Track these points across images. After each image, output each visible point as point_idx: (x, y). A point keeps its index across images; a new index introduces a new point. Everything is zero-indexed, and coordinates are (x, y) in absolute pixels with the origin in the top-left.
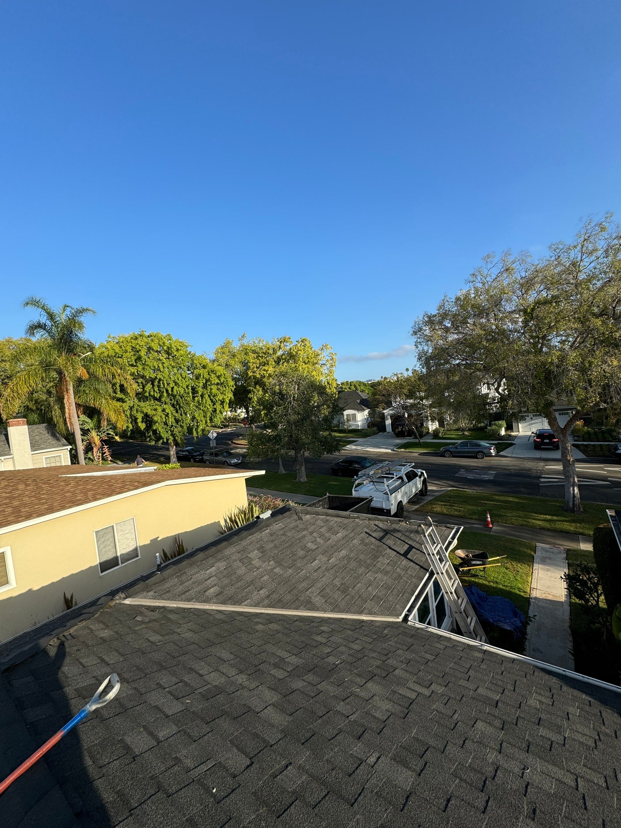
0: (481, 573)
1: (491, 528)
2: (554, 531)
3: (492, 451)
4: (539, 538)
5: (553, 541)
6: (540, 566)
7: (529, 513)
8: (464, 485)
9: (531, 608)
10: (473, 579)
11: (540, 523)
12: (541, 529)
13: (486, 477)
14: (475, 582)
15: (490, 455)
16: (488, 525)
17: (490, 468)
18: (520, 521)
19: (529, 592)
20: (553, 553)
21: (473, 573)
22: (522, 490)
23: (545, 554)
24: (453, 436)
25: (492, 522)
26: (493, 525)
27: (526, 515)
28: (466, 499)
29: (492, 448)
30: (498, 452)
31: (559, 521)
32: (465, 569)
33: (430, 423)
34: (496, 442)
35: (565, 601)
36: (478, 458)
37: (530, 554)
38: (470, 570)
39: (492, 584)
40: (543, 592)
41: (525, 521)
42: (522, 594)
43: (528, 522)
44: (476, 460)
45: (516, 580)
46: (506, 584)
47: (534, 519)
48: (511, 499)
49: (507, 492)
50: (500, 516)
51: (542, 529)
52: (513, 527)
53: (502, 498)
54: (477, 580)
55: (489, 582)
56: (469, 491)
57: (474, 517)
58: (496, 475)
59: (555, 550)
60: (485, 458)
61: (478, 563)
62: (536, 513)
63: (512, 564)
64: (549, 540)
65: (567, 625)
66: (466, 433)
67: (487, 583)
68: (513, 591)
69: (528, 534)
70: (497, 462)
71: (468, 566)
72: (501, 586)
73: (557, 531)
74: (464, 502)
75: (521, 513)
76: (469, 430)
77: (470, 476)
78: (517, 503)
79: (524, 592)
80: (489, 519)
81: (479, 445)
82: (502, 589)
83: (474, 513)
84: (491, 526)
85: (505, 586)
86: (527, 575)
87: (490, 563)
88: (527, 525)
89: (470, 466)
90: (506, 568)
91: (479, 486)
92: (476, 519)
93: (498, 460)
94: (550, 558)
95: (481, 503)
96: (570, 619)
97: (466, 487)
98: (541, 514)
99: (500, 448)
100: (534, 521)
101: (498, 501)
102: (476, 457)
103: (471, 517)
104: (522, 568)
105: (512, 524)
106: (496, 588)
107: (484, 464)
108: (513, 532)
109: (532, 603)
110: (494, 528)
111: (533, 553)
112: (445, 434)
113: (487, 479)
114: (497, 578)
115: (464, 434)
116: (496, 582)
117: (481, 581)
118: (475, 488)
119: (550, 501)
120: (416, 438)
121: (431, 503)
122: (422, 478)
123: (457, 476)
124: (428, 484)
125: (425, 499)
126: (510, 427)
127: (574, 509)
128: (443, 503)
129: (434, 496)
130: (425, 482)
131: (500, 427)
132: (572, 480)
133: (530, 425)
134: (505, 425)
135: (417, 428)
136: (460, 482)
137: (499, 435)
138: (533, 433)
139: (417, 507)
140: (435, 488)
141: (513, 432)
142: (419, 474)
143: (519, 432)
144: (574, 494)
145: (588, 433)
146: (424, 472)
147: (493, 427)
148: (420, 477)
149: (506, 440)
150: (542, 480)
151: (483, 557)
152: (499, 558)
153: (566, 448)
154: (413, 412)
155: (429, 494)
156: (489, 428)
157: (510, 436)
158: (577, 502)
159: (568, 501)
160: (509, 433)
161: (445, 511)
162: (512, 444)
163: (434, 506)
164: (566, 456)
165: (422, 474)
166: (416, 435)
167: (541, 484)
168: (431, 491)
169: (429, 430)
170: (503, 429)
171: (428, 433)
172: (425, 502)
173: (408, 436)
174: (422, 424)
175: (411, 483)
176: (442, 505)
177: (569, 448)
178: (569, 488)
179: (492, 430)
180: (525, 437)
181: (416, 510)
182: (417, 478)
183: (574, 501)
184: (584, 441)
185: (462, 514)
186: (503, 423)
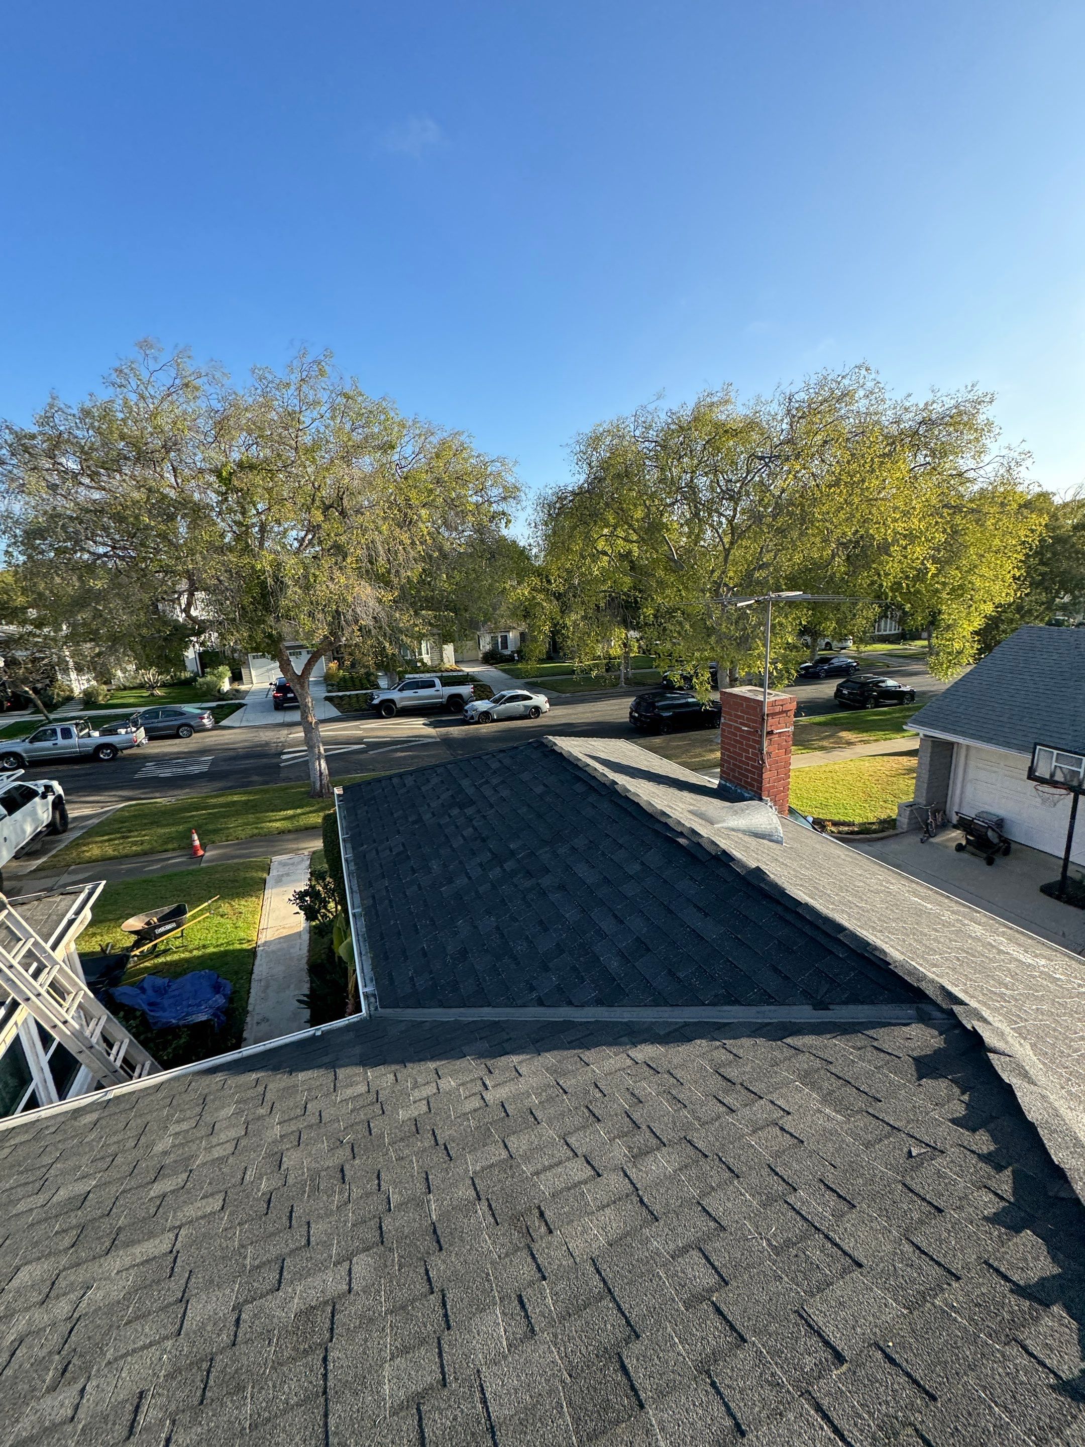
0: (178, 943)
1: (202, 856)
2: (297, 831)
3: (205, 721)
4: (275, 849)
5: (295, 846)
6: (274, 891)
7: (263, 814)
8: (152, 792)
9: (257, 962)
11: (277, 824)
12: (279, 833)
13: (195, 769)
15: (202, 729)
16: (195, 852)
17: (203, 752)
18: (250, 831)
19: (255, 938)
20: (293, 864)
22: (255, 778)
23: (283, 870)
24: (131, 700)
25: (203, 846)
26: (205, 851)
27: (258, 818)
28: (156, 818)
29: (206, 716)
30: (217, 722)
31: (303, 814)
32: (145, 948)
33: (73, 675)
34: (214, 704)
35: (304, 928)
36: (181, 737)
37: (261, 879)
38: (155, 946)
39: (195, 953)
40: (275, 929)
41: (257, 828)
42: (245, 946)
43: (261, 828)
44: (177, 741)
45: (236, 928)
46: (220, 941)
47: (270, 822)
48: (236, 798)
49: (230, 788)
50: (216, 831)
51: (282, 832)
52: (238, 844)
53: (221, 800)
54: (169, 958)
55: (191, 951)
56: (163, 800)
57: (170, 846)
58: (213, 763)
59: (297, 859)
60: (194, 735)
61: (169, 927)
62: (272, 811)
63: (232, 906)
64: (290, 846)
65: (305, 960)
66: (158, 692)
67: (187, 955)
68: (231, 948)
69: (261, 847)
70: (216, 738)
71: (152, 941)
72: (211, 950)
73: (301, 830)
74: (152, 823)
75: (251, 818)
76: (164, 685)
77: (166, 773)
78: (246, 803)
79: (249, 941)
80: (197, 843)
81: (182, 714)
82: (214, 953)
83: (169, 839)
84: (201, 853)
85: (217, 946)
86: (253, 913)
87: (194, 917)
88: (259, 834)
89: (166, 754)
90: (222, 916)
91: (181, 787)
92: (174, 850)
93: (217, 736)
94: (288, 875)
95: (183, 818)
96: (309, 951)
97: (157, 795)
98: (281, 810)
99: (220, 714)
100: (271, 824)
101: (214, 806)
102: (177, 736)
103: (165, 847)
104: (243, 905)
105: (238, 839)
106: (202, 956)
107: (191, 746)
108: (238, 852)
109: (259, 954)
110: (207, 854)
111: (265, 875)
112: (112, 698)
113: (196, 772)
114: (206, 939)
115: (152, 695)
116: (204, 947)
117: (176, 957)
118: (176, 793)
119: (292, 788)
120: (37, 711)
121: (76, 844)
122: (51, 798)
123: (137, 776)
124: (67, 807)
125: (59, 841)
126: (237, 677)
127: (321, 791)
128: (106, 838)
129: (83, 827)
130: (58, 804)
131: (220, 677)
132: (316, 750)
133: (269, 670)
134: (229, 674)
135: (35, 690)
136: (145, 788)
137: (219, 691)
138: (271, 684)
139: (40, 861)
140: (87, 811)
141: (243, 684)
142: (41, 790)
143: (252, 683)
144: (320, 770)
145: (344, 679)
146: (55, 784)
147: (209, 678)
148: (44, 796)
149: (232, 699)
150: (284, 757)
151: (177, 915)
152: (206, 904)
153: (306, 706)
154: (20, 654)
155: (70, 826)
156: (200, 680)
157: (237, 691)
158: (325, 781)
159: (314, 782)
160: (236, 686)
161: (110, 852)
162: (241, 706)
163: (85, 848)
164: (307, 717)
165: (48, 788)
166: (36, 706)
167: (282, 764)
168: (76, 819)
169: (72, 691)
170: (227, 680)
171: (69, 699)
172: (62, 846)
173: (10, 709)
174: (53, 680)
175: (18, 815)
176: (102, 842)
177: (310, 705)
178: (314, 764)
179: (207, 684)
180: (261, 691)
181: (38, 869)
182: (37, 799)
183: (321, 781)
184: (339, 691)
185: (146, 847)
186: (225, 671)
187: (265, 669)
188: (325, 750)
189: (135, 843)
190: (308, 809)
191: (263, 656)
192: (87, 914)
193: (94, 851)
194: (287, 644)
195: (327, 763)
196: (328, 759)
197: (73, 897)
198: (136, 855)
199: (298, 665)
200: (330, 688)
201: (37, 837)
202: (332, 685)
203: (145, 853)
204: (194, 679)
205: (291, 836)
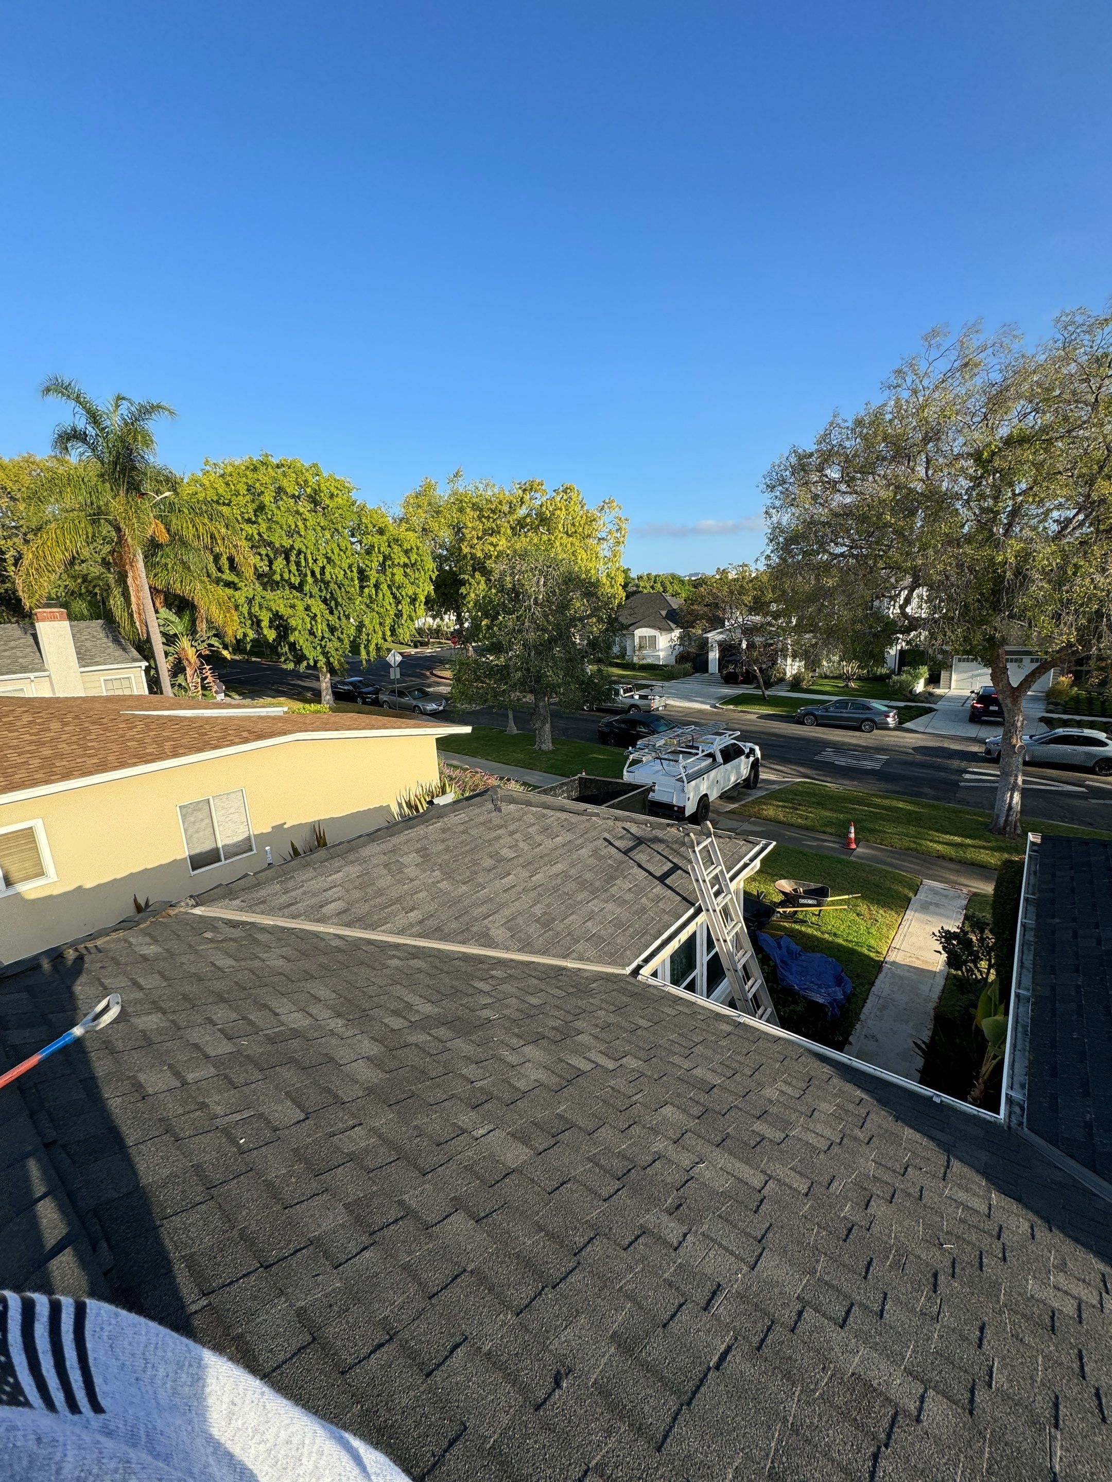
0: (814, 919)
1: (854, 850)
2: (960, 862)
3: (890, 720)
4: (930, 872)
5: (953, 877)
6: (917, 915)
7: (926, 831)
8: (824, 775)
9: (881, 976)
10: (797, 927)
11: (939, 847)
12: (939, 857)
13: (868, 765)
14: (800, 932)
15: (885, 727)
16: (849, 844)
17: (880, 750)
18: (906, 843)
19: (885, 953)
20: (946, 896)
21: (801, 917)
22: (927, 790)
23: (931, 898)
24: (828, 689)
25: (857, 841)
26: (857, 846)
27: (919, 833)
28: (822, 800)
29: (891, 714)
30: (901, 723)
31: (973, 846)
32: (788, 910)
33: (789, 661)
34: (902, 704)
35: (941, 971)
36: (863, 731)
37: (906, 896)
38: (796, 912)
39: (826, 936)
40: (909, 955)
41: (914, 842)
42: (872, 955)
43: (921, 845)
44: (857, 734)
45: (869, 933)
46: (850, 938)
47: (931, 841)
48: (901, 805)
49: (898, 792)
50: (872, 831)
51: (941, 857)
52: (891, 851)
53: (887, 802)
54: (803, 929)
55: (823, 933)
56: (832, 786)
57: (828, 830)
58: (887, 763)
59: (952, 892)
60: (875, 731)
61: (810, 902)
62: (937, 831)
63: (869, 909)
64: (947, 876)
65: (932, 1005)
66: (852, 684)
67: (818, 934)
68: (859, 949)
69: (914, 863)
70: (896, 739)
71: (794, 907)
72: (840, 941)
73: (965, 863)
74: (818, 804)
75: (912, 830)
76: (859, 678)
77: (841, 761)
78: (910, 813)
79: (878, 952)
80: (852, 836)
81: (869, 709)
82: (841, 945)
83: (830, 823)
84: (854, 846)
85: (847, 940)
86: (889, 927)
87: (833, 903)
88: (916, 850)
89: (844, 744)
90: (858, 915)
91: (852, 779)
92: (831, 834)
93: (897, 737)
94: (937, 905)
95: (846, 807)
96: (940, 998)
97: (829, 779)
98: (946, 833)
99: (905, 716)
100: (931, 844)
101: (877, 806)
102: (859, 729)
103: (824, 829)
104: (884, 915)
105: (892, 846)
106: (832, 943)
107: (870, 741)
108: (889, 860)
109: (884, 971)
110: (858, 850)
111: (911, 895)
112: (813, 684)
113: (869, 767)
114: (838, 928)
115: (847, 686)
116: (835, 935)
117: (810, 931)
118: (845, 782)
119: (968, 813)
120: (758, 687)
121: (759, 801)
122: (752, 759)
123: (816, 758)
124: (761, 769)
125: (750, 795)
126: (934, 680)
127: (1005, 828)
128: (781, 804)
129: (767, 789)
130: (755, 766)
131: (916, 677)
132: (1012, 780)
133: (973, 677)
134: (927, 675)
135: (761, 670)
136: (820, 770)
137: (911, 691)
138: (972, 692)
139: (734, 806)
140: (772, 777)
141: (939, 688)
142: (747, 751)
143: (950, 688)
144: (1010, 803)
145: (1077, 699)
146: (757, 748)
147: (904, 677)
148: (748, 757)
149: (922, 702)
150: (967, 776)
151: (819, 894)
152: (847, 897)
153: (1014, 724)
154: (758, 640)
155: (759, 785)
156: (895, 678)
157: (931, 694)
158: (1013, 818)
159: (998, 816)
160: (931, 689)
161: (781, 817)
162: (931, 710)
163: (764, 807)
164: (1011, 737)
165: (752, 751)
166: (758, 682)
167: (962, 784)
168: (764, 781)
169: (785, 674)
170: (922, 682)
171: (782, 680)
172: (750, 799)
173: (743, 682)
174: (774, 663)
175: (728, 766)
176: (778, 806)
177: (1019, 724)
178: (1004, 794)
179: (901, 682)
180: (958, 698)
181: (732, 812)
182: (743, 757)
183: (1008, 816)
184: (1065, 713)
185: (809, 823)
186: (924, 671)
187: (970, 674)
188: (1024, 782)
189: (801, 816)
190: (981, 843)
191: (976, 659)
192: (757, 864)
193: (770, 811)
194: (1007, 648)
195: (1022, 798)
196: (1025, 793)
197: (751, 845)
198: (800, 827)
199: (1015, 677)
200: (1051, 707)
201: (737, 785)
202: (1056, 704)
203: (807, 828)
204: (889, 676)
205: (951, 866)
